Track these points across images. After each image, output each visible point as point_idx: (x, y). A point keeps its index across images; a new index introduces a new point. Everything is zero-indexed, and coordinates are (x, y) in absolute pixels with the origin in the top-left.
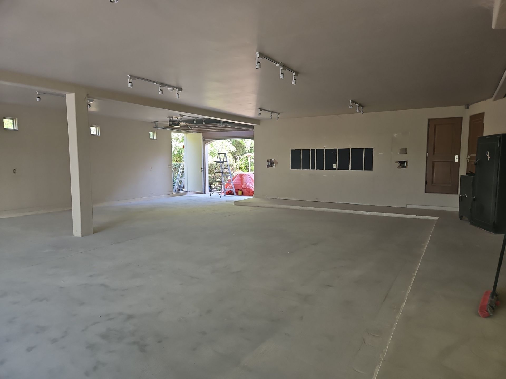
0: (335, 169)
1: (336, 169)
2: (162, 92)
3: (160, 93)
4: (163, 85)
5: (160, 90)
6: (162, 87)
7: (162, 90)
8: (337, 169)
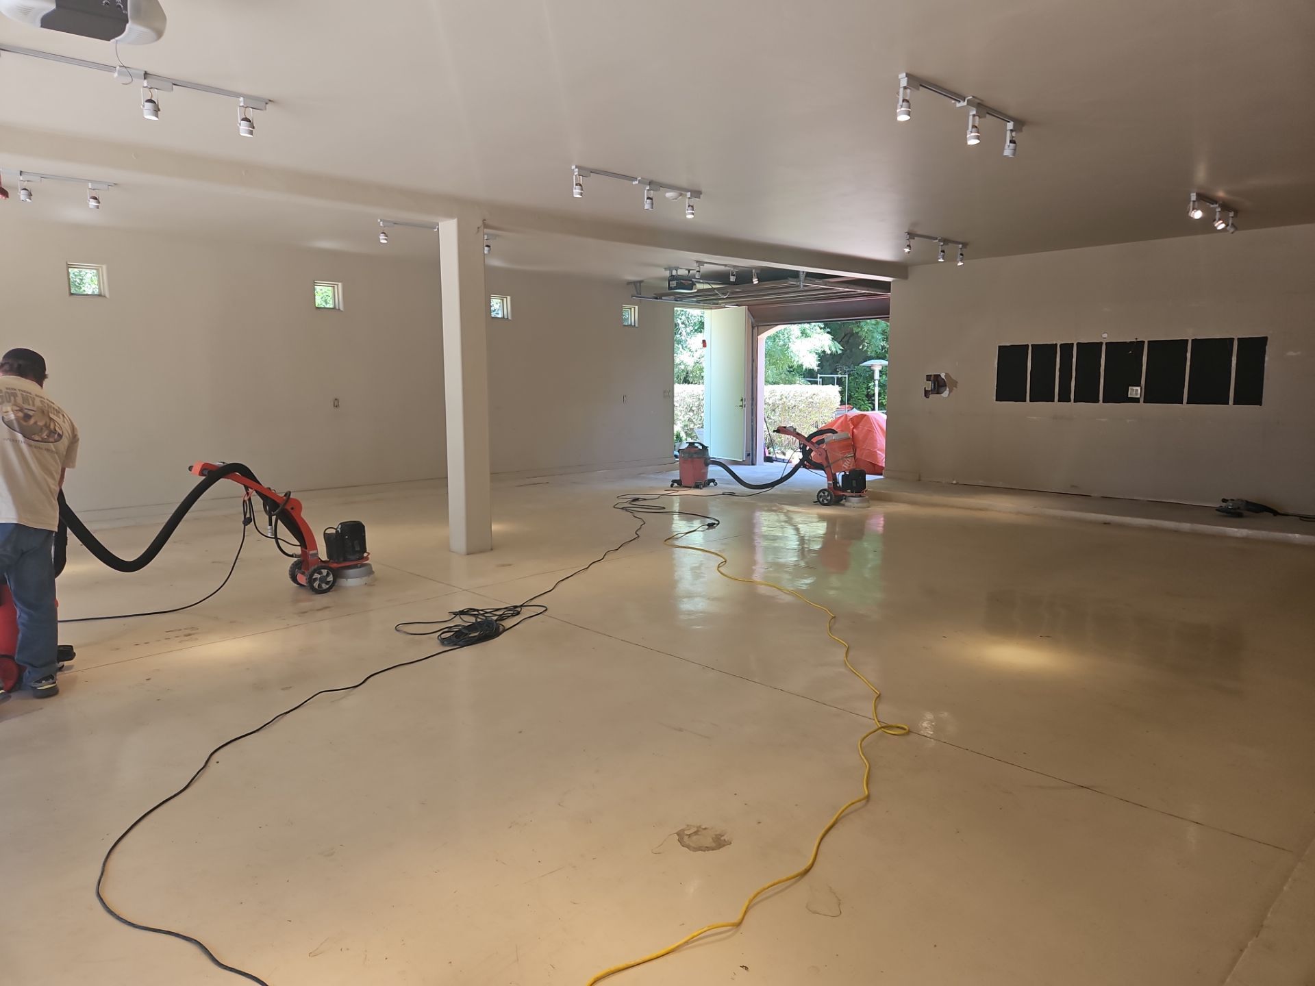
0: (1136, 400)
1: (1139, 402)
2: (652, 204)
3: (647, 206)
4: (654, 184)
5: (647, 199)
6: (652, 192)
7: (651, 199)
8: (1142, 400)
